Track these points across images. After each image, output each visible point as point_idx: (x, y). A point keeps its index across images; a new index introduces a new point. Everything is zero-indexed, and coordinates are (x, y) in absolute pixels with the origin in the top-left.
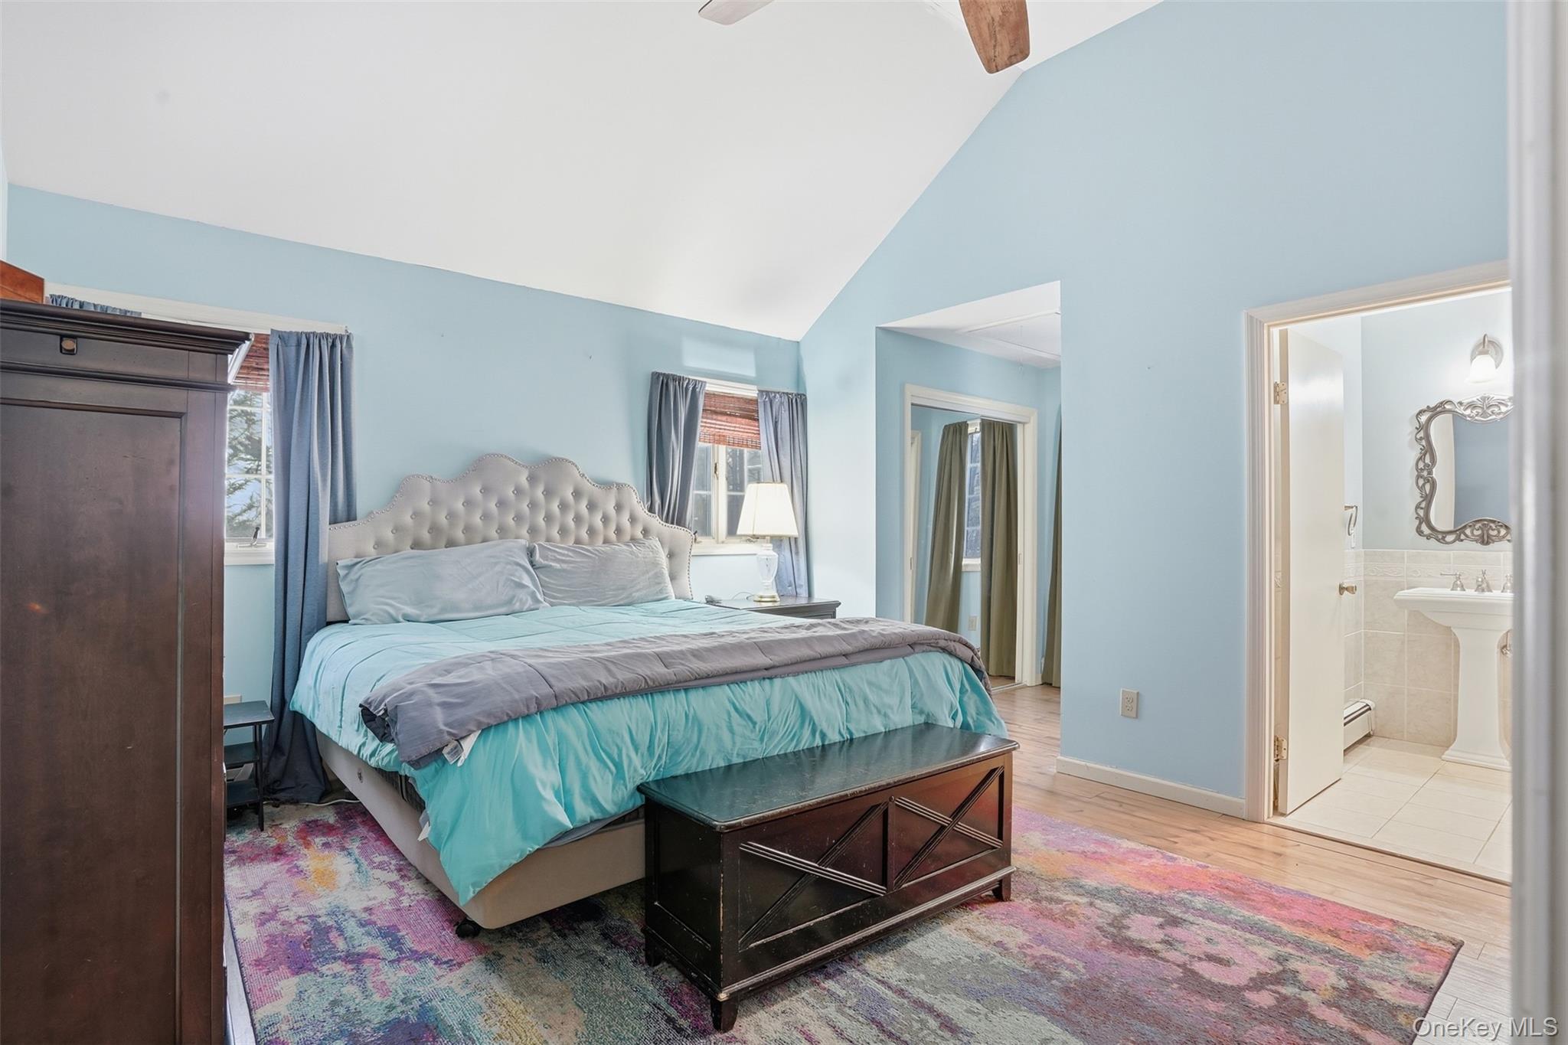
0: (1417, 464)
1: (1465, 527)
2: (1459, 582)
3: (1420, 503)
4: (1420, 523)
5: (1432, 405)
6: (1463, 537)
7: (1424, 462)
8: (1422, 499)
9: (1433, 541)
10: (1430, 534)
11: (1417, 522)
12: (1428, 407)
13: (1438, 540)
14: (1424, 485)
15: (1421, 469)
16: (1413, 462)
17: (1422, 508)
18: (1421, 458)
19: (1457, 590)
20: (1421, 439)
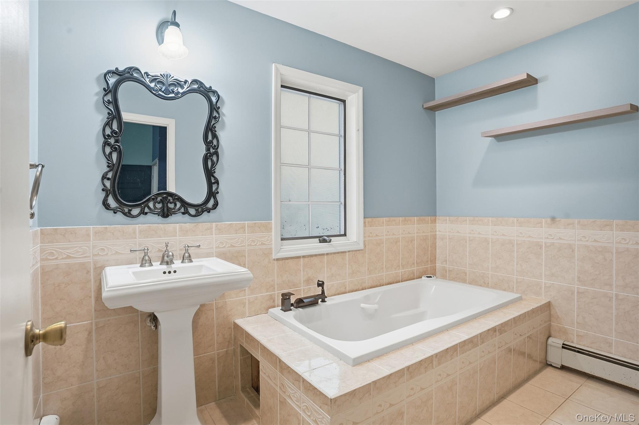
0: (104, 130)
1: (148, 200)
2: (147, 258)
3: (106, 173)
4: (107, 196)
5: (121, 69)
6: (146, 210)
7: (111, 129)
8: (108, 169)
9: (120, 215)
10: (117, 208)
11: (103, 195)
12: (117, 69)
13: (125, 214)
14: (111, 153)
15: (108, 136)
16: (98, 127)
17: (108, 179)
18: (108, 124)
19: (145, 266)
20: (109, 102)
